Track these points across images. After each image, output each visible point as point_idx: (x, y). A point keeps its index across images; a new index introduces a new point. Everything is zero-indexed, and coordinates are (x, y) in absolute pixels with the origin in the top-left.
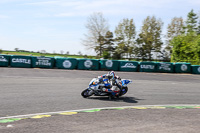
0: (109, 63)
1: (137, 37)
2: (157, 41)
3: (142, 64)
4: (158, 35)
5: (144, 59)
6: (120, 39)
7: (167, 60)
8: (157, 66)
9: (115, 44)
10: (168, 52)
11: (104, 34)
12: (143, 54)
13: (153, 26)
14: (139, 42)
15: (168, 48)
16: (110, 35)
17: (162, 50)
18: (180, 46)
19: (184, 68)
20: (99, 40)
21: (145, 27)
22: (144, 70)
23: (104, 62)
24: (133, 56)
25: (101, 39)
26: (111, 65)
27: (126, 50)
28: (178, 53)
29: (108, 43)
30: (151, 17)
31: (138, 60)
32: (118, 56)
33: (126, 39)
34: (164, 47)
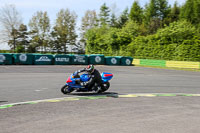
0: (23, 57)
1: (51, 30)
2: (71, 34)
3: (57, 57)
4: (72, 28)
5: (59, 52)
6: (34, 32)
7: (81, 52)
8: (72, 58)
9: (29, 38)
10: (83, 44)
11: (17, 28)
12: (58, 47)
13: (67, 19)
14: (53, 34)
15: (83, 41)
16: (24, 28)
17: (76, 43)
18: (94, 38)
19: (98, 59)
20: (13, 34)
21: (59, 20)
22: (59, 63)
23: (18, 56)
24: (48, 49)
25: (14, 32)
26: (25, 59)
27: (41, 43)
28: (92, 45)
29: (22, 36)
30: (65, 9)
31: (53, 53)
32: (32, 50)
33: (41, 32)
34: (78, 39)
